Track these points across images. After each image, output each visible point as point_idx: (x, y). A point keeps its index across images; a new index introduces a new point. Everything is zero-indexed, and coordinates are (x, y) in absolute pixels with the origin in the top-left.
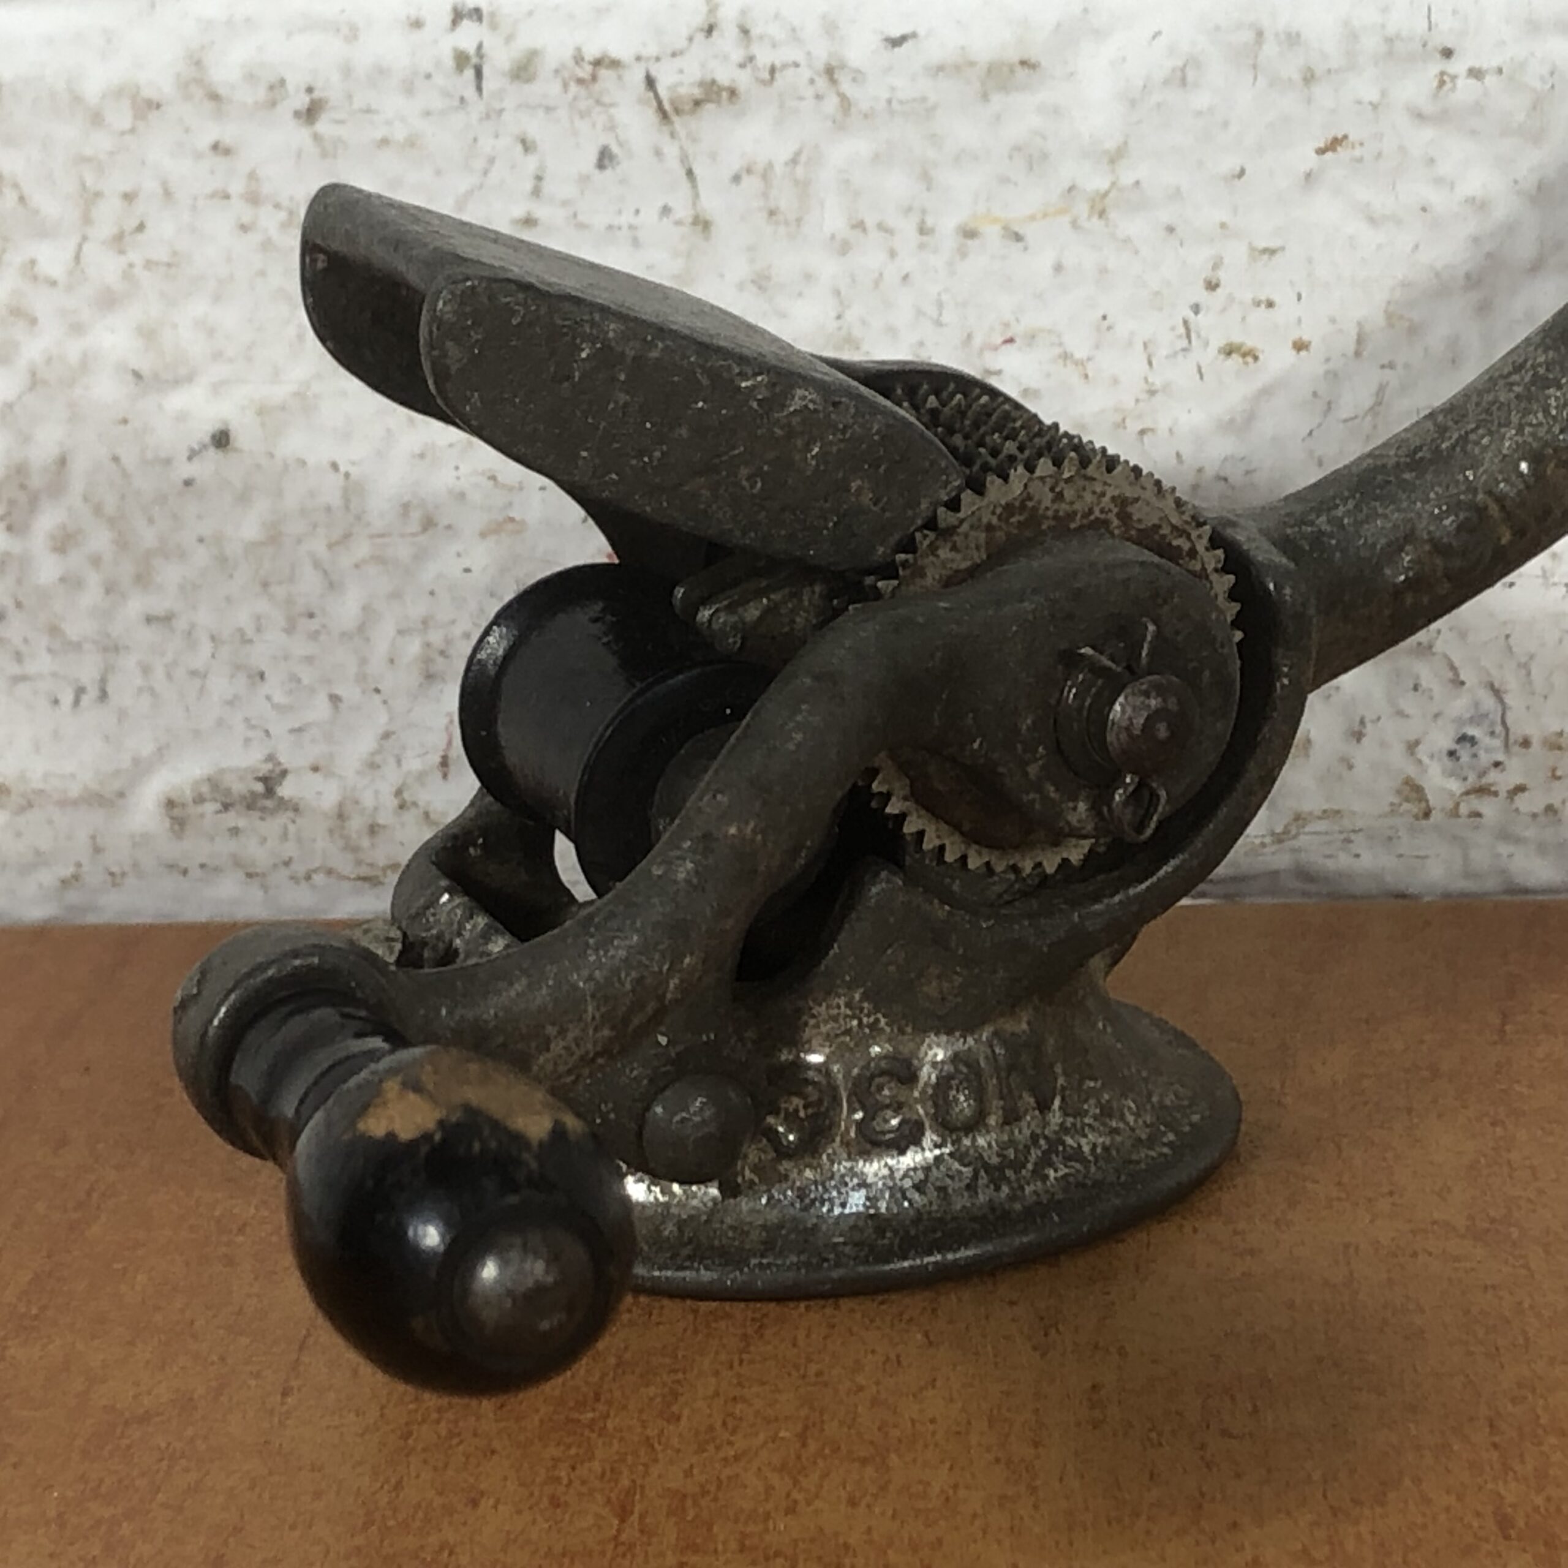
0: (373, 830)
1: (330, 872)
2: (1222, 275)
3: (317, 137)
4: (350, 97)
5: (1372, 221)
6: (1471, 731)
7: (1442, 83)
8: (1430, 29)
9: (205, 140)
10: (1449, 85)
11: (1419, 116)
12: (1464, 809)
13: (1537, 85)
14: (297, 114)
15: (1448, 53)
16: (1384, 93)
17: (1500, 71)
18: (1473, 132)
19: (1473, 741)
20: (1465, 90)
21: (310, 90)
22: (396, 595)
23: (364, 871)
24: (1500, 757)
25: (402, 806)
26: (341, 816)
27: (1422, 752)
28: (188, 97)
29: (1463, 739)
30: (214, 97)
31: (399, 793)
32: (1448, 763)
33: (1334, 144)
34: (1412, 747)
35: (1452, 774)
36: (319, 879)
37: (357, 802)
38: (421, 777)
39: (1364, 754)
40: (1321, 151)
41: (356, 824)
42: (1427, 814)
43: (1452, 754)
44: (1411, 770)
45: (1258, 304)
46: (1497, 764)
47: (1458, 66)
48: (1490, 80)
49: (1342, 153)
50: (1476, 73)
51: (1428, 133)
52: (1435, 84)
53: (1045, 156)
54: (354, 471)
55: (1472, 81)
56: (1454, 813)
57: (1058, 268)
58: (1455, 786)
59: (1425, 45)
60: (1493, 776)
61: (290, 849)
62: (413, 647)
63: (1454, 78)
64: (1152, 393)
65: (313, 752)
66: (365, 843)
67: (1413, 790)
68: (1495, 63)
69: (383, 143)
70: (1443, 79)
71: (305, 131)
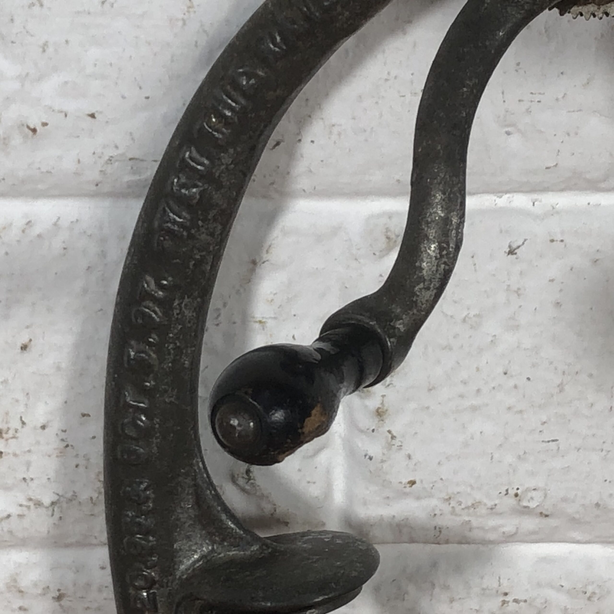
3: (60, 605)
4: (75, 593)
8: (500, 586)
9: (16, 606)
10: (506, 605)
13: (540, 606)
14: (53, 598)
15: (506, 594)
16: (481, 607)
17: (525, 601)
20: (512, 606)
21: (59, 590)
28: (10, 591)
30: (21, 592)
47: (508, 598)
48: (522, 604)
50: (516, 601)
52: (501, 604)
55: (514, 604)
59: (497, 591)
63: (508, 602)
68: (524, 598)
69: (88, 608)
70: (504, 602)
71: (57, 604)
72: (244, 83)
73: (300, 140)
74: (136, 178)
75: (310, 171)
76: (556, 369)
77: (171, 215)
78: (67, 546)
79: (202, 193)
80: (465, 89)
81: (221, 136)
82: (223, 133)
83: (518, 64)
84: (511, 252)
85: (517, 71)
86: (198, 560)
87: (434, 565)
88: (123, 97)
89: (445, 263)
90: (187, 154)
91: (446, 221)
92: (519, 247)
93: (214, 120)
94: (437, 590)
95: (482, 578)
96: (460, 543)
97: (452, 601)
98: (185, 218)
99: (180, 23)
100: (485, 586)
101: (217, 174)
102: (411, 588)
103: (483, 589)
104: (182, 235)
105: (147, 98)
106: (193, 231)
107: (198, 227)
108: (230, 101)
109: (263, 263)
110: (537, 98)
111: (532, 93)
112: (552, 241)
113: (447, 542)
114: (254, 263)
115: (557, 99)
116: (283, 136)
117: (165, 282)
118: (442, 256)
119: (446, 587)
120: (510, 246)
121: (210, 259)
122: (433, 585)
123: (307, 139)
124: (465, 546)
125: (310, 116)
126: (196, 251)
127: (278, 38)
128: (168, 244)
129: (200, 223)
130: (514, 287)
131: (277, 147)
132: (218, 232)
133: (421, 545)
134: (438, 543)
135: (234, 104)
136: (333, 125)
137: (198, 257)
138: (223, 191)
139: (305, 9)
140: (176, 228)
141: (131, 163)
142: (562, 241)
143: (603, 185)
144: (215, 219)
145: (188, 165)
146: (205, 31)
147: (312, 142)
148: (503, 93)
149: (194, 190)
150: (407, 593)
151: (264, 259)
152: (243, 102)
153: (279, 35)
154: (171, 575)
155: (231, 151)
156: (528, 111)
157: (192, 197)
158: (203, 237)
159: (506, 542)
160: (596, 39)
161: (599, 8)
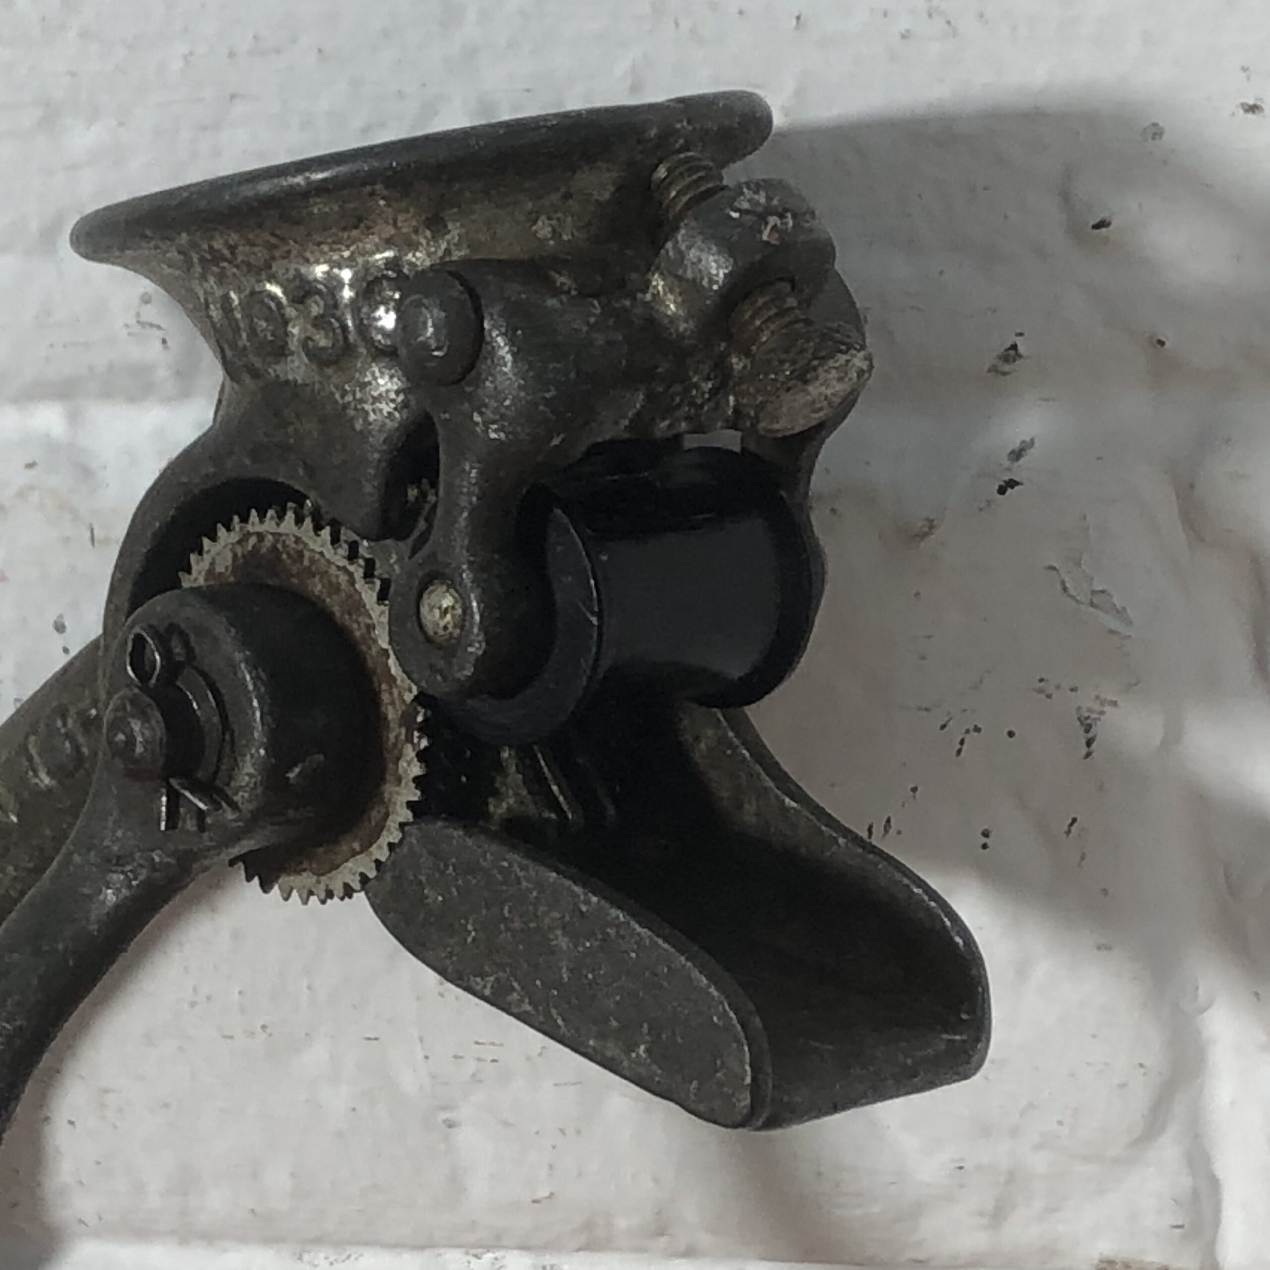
110: (490, 1052)
111: (477, 1043)
123: (59, 1116)
147: (71, 1123)
156: (477, 1080)
161: (318, 882)
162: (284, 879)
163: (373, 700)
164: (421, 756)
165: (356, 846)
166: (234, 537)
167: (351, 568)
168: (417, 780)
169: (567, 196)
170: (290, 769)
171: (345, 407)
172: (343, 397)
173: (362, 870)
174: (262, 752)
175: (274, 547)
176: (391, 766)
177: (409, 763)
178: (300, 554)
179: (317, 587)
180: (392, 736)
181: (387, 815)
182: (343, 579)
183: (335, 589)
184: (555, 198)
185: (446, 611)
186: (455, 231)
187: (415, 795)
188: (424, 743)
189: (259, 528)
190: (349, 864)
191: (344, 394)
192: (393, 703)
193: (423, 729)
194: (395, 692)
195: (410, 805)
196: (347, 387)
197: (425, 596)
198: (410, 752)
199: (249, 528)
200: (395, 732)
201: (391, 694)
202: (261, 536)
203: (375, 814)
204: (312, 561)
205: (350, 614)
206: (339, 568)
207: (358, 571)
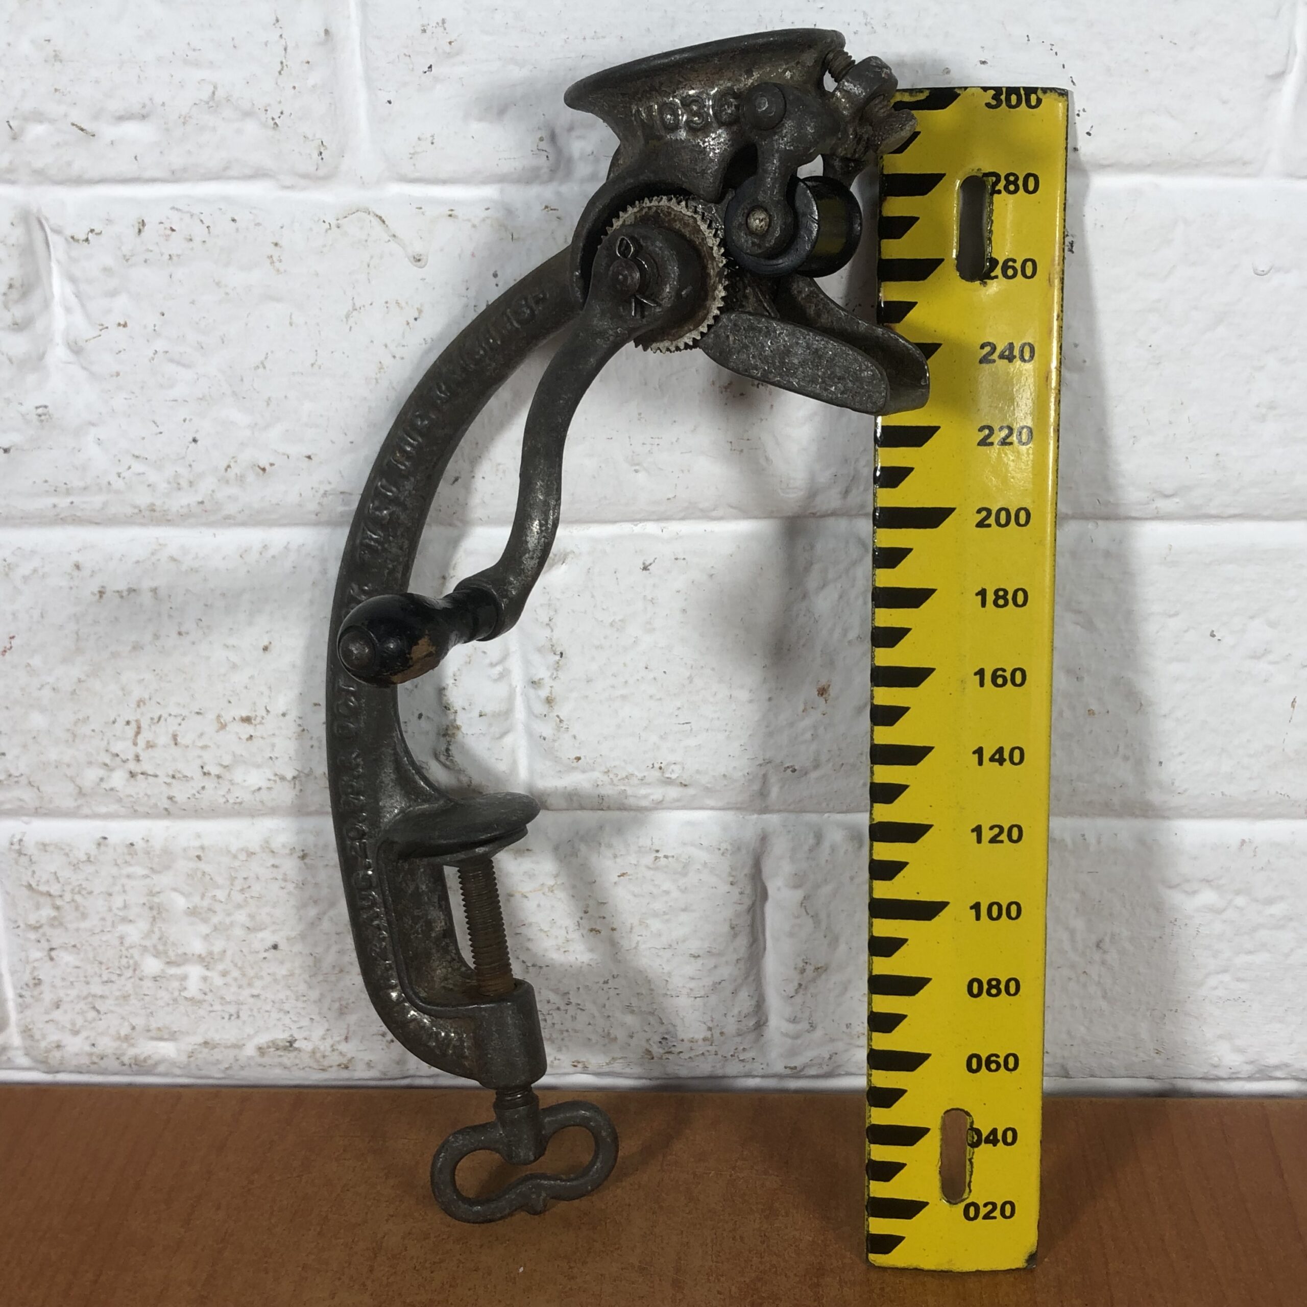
0: (324, 1057)
1: (310, 1067)
2: (589, 909)
3: (305, 864)
4: (316, 853)
5: (635, 896)
6: (666, 1036)
7: (656, 860)
8: (652, 844)
9: (269, 864)
10: (658, 860)
11: (649, 868)
12: (664, 1057)
13: (684, 861)
14: (299, 857)
15: (657, 851)
16: (638, 861)
17: (673, 857)
18: (666, 872)
19: (666, 1039)
20: (663, 861)
21: (303, 851)
22: (331, 991)
23: (321, 1068)
24: (675, 1044)
25: (333, 1050)
26: (314, 1052)
27: (651, 1042)
28: (264, 852)
29: (664, 1038)
30: (273, 852)
31: (332, 1046)
32: (659, 1045)
33: (623, 875)
34: (648, 1040)
35: (661, 1047)
36: (307, 1069)
37: (319, 1049)
38: (339, 1042)
39: (633, 1042)
40: (619, 876)
41: (318, 1055)
42: (653, 1058)
43: (660, 1042)
44: (648, 1047)
45: (600, 917)
46: (674, 1046)
47: (660, 855)
48: (670, 859)
49: (626, 877)
50: (666, 857)
51: (652, 872)
52: (653, 859)
53: (534, 875)
54: (317, 955)
55: (665, 859)
56: (661, 1058)
57: (539, 906)
58: (661, 1051)
59: (651, 849)
60: (673, 1049)
61: (297, 1061)
62: (337, 1005)
63: (660, 858)
64: (568, 941)
65: (305, 1034)
66: (321, 1060)
67: (648, 1052)
68: (673, 854)
69: (327, 865)
70: (656, 858)
71: (302, 862)
72: (419, 423)
73: (473, 477)
74: (347, 508)
75: (484, 502)
76: (686, 664)
77: (369, 533)
78: (309, 814)
79: (391, 514)
80: (561, 402)
81: (403, 468)
82: (405, 465)
83: (640, 414)
84: (645, 568)
85: (639, 420)
86: (398, 814)
87: (601, 828)
88: (333, 442)
89: (544, 537)
90: (379, 484)
91: (546, 503)
92: (650, 564)
93: (398, 455)
94: (603, 848)
95: (638, 838)
96: (619, 809)
97: (615, 856)
98: (379, 535)
99: (374, 381)
100: (640, 844)
101: (402, 498)
102: (583, 848)
103: (639, 847)
104: (377, 549)
105: (352, 443)
106: (386, 546)
107: (390, 542)
108: (409, 439)
109: (452, 577)
110: (657, 442)
111: (652, 438)
112: (676, 559)
113: (609, 808)
114: (444, 578)
115: (672, 443)
116: (460, 473)
117: (366, 588)
118: (542, 531)
119: (610, 846)
120: (644, 564)
121: (400, 568)
122: (600, 844)
123: (479, 475)
124: (625, 813)
125: (480, 457)
126: (388, 561)
127: (444, 388)
128: (367, 556)
129: (391, 538)
130: (649, 598)
131: (456, 483)
132: (406, 546)
133: (591, 812)
134: (602, 810)
135: (412, 441)
136: (499, 464)
137: (390, 566)
138: (408, 512)
139: (462, 362)
140: (372, 543)
141: (342, 496)
142: (684, 559)
143: (714, 514)
144: (403, 536)
145: (380, 493)
146: (393, 388)
147: (483, 478)
148: (630, 437)
149: (385, 512)
150: (579, 850)
151: (452, 575)
152: (420, 439)
153: (445, 384)
154: (377, 827)
155: (412, 479)
156: (650, 452)
157: (383, 518)
158: (394, 550)
159: (656, 809)
160: (699, 393)
161: (672, 344)
162: (654, 345)
163: (705, 268)
164: (725, 288)
165: (692, 327)
166: (636, 210)
167: (695, 216)
168: (723, 298)
169: (798, 63)
170: (682, 291)
171: (705, 148)
172: (703, 144)
173: (694, 336)
174: (675, 283)
175: (656, 211)
176: (710, 293)
177: (720, 292)
178: (670, 213)
179: (677, 225)
180: (712, 281)
181: (708, 313)
182: (691, 221)
183: (686, 225)
184: (793, 64)
185: (762, 220)
186: (756, 75)
187: (721, 304)
188: (727, 283)
189: (648, 204)
190: (688, 335)
191: (704, 142)
192: (714, 269)
193: (727, 277)
194: (715, 264)
195: (719, 308)
196: (707, 140)
197: (751, 215)
198: (720, 287)
199: (644, 205)
200: (714, 279)
201: (713, 264)
202: (650, 208)
203: (701, 314)
204: (675, 215)
205: (694, 234)
206: (689, 216)
207: (699, 218)
